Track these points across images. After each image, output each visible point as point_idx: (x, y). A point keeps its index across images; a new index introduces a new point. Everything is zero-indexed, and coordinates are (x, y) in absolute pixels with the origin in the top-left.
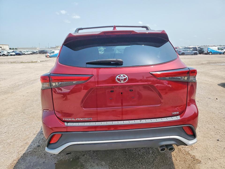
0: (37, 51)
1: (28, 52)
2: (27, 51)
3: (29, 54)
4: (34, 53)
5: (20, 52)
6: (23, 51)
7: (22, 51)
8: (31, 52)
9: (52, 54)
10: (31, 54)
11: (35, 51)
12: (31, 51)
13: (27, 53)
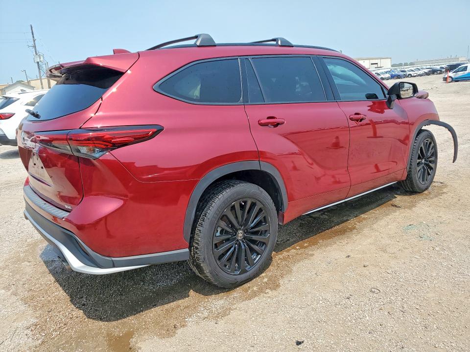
0: (443, 66)
1: (420, 72)
2: (419, 67)
3: (421, 75)
4: (433, 72)
5: (402, 71)
6: (409, 69)
7: (406, 70)
8: (426, 71)
9: (460, 74)
10: (427, 74)
11: (438, 67)
12: (428, 67)
13: (416, 72)
